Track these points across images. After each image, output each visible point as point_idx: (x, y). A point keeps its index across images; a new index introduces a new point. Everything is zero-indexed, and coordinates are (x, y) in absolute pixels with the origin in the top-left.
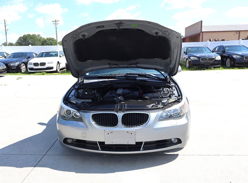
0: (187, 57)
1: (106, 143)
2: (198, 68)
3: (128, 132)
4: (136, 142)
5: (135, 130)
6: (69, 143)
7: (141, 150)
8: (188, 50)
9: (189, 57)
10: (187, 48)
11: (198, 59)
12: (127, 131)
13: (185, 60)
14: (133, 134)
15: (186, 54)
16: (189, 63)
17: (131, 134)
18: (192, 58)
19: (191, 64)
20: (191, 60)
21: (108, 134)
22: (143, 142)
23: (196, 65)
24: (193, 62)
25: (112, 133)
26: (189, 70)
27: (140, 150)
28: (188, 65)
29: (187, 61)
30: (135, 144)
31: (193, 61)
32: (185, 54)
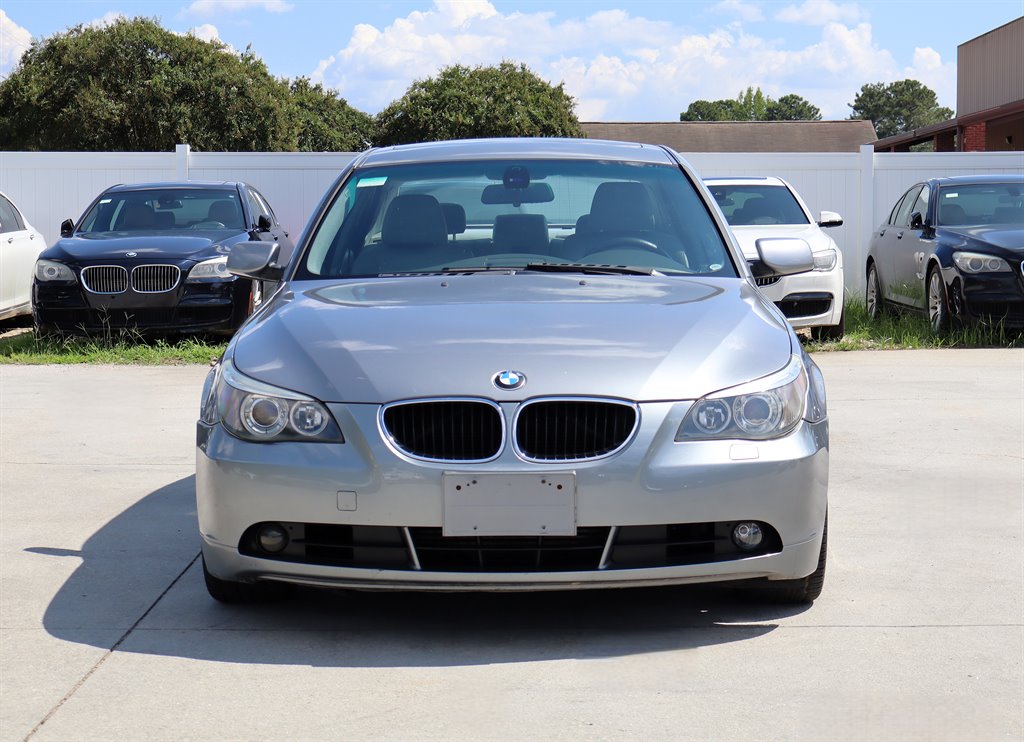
0: (933, 256)
1: (447, 533)
2: (1006, 330)
3: (544, 482)
4: (579, 528)
5: (574, 473)
6: (268, 549)
7: (601, 566)
8: (941, 202)
9: (947, 255)
10: (939, 190)
11: (1007, 268)
12: (543, 476)
13: (922, 276)
14: (568, 487)
15: (929, 233)
16: (942, 294)
17: (560, 487)
18: (963, 259)
19: (962, 304)
20: (961, 272)
21: (459, 488)
22: (610, 528)
23: (996, 309)
24: (969, 289)
25: (474, 482)
26: (945, 345)
27: (594, 567)
28: (936, 310)
29: (935, 280)
30: (573, 533)
31: (969, 279)
32: (919, 232)
